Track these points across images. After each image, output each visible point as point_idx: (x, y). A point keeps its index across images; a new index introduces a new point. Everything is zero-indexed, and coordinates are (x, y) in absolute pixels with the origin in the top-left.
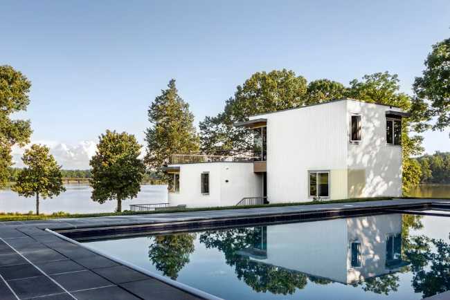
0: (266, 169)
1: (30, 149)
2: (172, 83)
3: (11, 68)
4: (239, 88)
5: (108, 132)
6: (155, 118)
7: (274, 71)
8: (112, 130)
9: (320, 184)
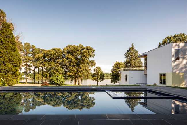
0: (147, 73)
1: (96, 68)
2: (133, 45)
3: (89, 47)
4: (160, 43)
5: (116, 62)
6: (127, 57)
7: (176, 35)
8: (118, 62)
9: (163, 79)
